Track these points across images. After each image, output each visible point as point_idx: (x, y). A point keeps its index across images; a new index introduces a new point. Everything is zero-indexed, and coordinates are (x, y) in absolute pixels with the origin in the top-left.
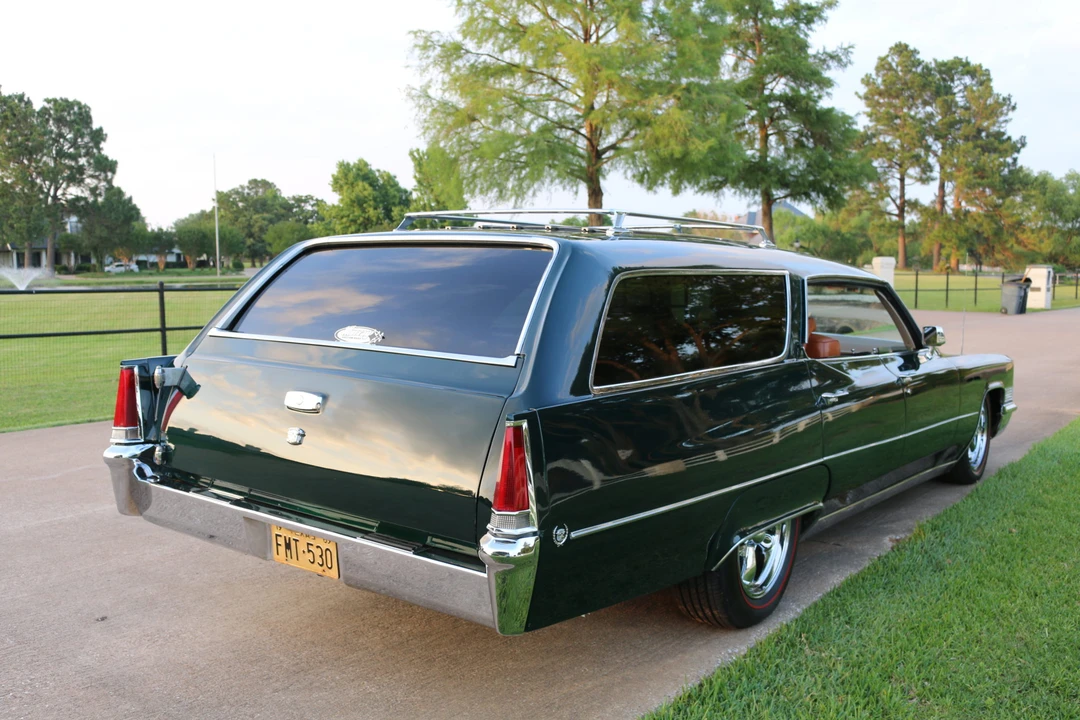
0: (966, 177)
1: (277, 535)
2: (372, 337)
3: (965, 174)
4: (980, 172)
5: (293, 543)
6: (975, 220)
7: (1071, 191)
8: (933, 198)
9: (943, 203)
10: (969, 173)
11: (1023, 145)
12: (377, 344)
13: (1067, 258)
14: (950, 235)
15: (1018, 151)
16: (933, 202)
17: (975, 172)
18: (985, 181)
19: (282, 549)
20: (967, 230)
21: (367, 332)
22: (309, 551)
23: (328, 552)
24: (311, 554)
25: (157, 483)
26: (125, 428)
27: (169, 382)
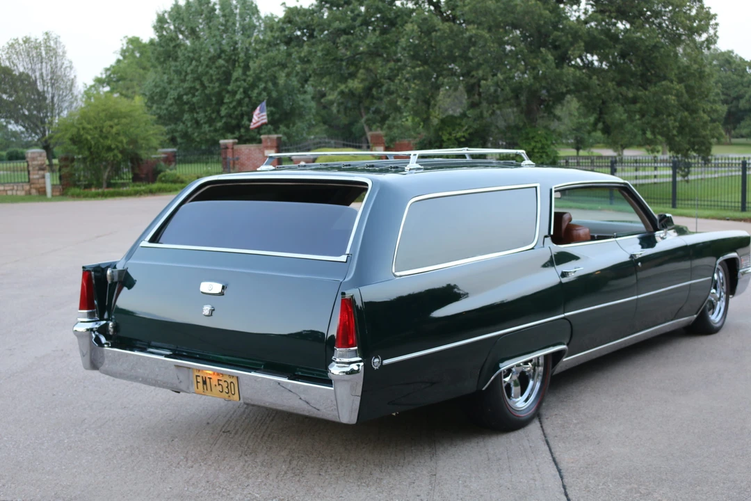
1: (197, 376)
5: (208, 380)
19: (200, 385)
22: (219, 384)
23: (232, 384)
24: (220, 386)
25: (109, 347)
26: (86, 311)
27: (116, 279)
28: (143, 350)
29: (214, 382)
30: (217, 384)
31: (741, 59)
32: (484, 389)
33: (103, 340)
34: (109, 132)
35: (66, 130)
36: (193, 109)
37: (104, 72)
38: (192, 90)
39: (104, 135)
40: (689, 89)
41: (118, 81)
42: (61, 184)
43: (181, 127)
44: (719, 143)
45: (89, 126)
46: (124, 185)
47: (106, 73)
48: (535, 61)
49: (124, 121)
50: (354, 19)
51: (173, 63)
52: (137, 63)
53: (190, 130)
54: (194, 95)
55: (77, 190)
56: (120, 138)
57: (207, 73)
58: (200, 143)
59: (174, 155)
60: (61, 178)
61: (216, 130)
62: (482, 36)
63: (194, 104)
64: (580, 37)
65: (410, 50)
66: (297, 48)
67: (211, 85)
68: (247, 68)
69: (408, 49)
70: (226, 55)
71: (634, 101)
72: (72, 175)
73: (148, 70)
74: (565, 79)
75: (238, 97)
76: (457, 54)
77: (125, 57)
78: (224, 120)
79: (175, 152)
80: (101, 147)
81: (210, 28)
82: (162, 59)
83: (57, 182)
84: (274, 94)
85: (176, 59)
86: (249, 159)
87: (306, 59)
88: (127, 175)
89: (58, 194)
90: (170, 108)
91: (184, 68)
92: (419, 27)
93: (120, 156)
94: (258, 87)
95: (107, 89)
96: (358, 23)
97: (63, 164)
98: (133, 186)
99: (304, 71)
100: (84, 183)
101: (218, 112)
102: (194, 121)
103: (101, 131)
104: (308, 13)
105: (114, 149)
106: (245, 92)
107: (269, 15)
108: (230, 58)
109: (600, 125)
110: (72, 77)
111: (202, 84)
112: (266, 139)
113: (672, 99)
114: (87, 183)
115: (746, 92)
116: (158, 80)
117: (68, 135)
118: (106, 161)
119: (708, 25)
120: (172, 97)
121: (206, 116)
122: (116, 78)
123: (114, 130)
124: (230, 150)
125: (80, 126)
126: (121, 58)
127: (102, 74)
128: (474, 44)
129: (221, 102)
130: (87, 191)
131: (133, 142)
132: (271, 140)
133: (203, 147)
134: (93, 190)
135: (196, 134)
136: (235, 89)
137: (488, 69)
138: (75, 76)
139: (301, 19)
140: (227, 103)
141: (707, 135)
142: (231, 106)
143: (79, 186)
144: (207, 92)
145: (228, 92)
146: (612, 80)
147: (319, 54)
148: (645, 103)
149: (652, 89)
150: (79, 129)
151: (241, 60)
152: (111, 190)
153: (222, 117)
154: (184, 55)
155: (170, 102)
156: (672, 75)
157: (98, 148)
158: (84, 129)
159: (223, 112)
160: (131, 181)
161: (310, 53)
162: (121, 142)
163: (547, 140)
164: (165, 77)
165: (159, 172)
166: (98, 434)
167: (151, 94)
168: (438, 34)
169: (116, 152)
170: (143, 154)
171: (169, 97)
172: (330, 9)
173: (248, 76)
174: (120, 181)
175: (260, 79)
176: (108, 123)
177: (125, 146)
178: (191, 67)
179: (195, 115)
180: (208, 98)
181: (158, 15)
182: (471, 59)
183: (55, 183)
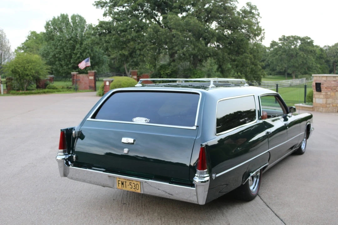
1: (118, 181)
2: (146, 120)
5: (124, 183)
12: (148, 123)
19: (120, 185)
21: (144, 119)
22: (130, 185)
23: (137, 185)
24: (131, 186)
25: (72, 166)
26: (62, 150)
27: (77, 136)
28: (90, 168)
29: (128, 183)
30: (129, 185)
31: (264, 46)
32: (244, 184)
33: (70, 163)
34: (27, 68)
35: (10, 67)
36: (60, 60)
37: (21, 45)
38: (60, 53)
39: (25, 69)
40: (254, 56)
41: (27, 48)
42: (7, 89)
43: (55, 67)
44: (264, 77)
45: (20, 66)
46: (33, 90)
47: (22, 45)
48: (198, 44)
49: (33, 64)
50: (127, 26)
51: (52, 42)
52: (35, 41)
53: (58, 68)
54: (60, 54)
55: (14, 92)
56: (32, 71)
57: (66, 46)
58: (63, 73)
59: (53, 78)
60: (7, 86)
61: (69, 68)
62: (178, 34)
63: (60, 58)
64: (215, 35)
65: (149, 39)
66: (104, 37)
67: (67, 51)
68: (81, 44)
69: (149, 38)
70: (74, 39)
71: (234, 61)
72: (11, 85)
73: (40, 44)
74: (209, 51)
75: (78, 55)
76: (168, 41)
77: (29, 39)
78: (72, 64)
79: (53, 77)
80: (24, 74)
81: (67, 28)
82: (48, 40)
83: (5, 88)
84: (92, 55)
85: (53, 40)
86: (83, 80)
87: (108, 41)
88: (34, 86)
89: (5, 93)
90: (51, 59)
91: (57, 43)
92: (153, 30)
93: (32, 78)
94: (86, 52)
95: (22, 51)
96: (128, 27)
97: (8, 81)
98: (37, 90)
99: (107, 46)
100: (16, 89)
101: (70, 61)
102: (60, 65)
103: (24, 68)
104: (108, 24)
105: (29, 75)
106: (81, 54)
107: (90, 24)
108: (75, 40)
109: (220, 69)
110: (9, 46)
111: (64, 50)
112: (90, 72)
113: (248, 61)
114: (17, 89)
115: (266, 59)
116: (46, 48)
117: (11, 69)
118: (26, 80)
119: (261, 32)
120: (51, 55)
121: (65, 63)
122: (26, 47)
123: (29, 68)
124: (75, 77)
125: (16, 66)
126: (28, 39)
127: (20, 45)
128: (174, 37)
129: (71, 58)
130: (18, 92)
131: (37, 72)
132: (92, 73)
133: (64, 75)
134: (21, 92)
135: (61, 70)
136: (77, 52)
137: (180, 47)
138: (10, 46)
139: (106, 26)
140: (73, 58)
141: (260, 74)
142: (75, 59)
143: (14, 90)
144: (66, 53)
145: (74, 53)
146: (226, 53)
147: (113, 39)
148: (238, 62)
149: (241, 56)
150: (15, 67)
151: (79, 41)
152: (28, 92)
153: (71, 63)
154: (57, 38)
155: (51, 57)
156: (248, 51)
157: (23, 74)
158: (17, 67)
159: (72, 61)
160: (36, 88)
161: (109, 39)
162: (32, 72)
163: (201, 74)
164: (49, 47)
165: (47, 85)
166: (65, 206)
167: (43, 54)
168: (161, 33)
169: (30, 76)
170: (42, 77)
171: (50, 55)
172: (117, 22)
173: (82, 47)
174: (31, 88)
175: (86, 49)
176: (27, 65)
177: (34, 74)
178: (60, 43)
179: (61, 62)
180: (66, 56)
181: (47, 22)
182: (173, 43)
183: (4, 88)
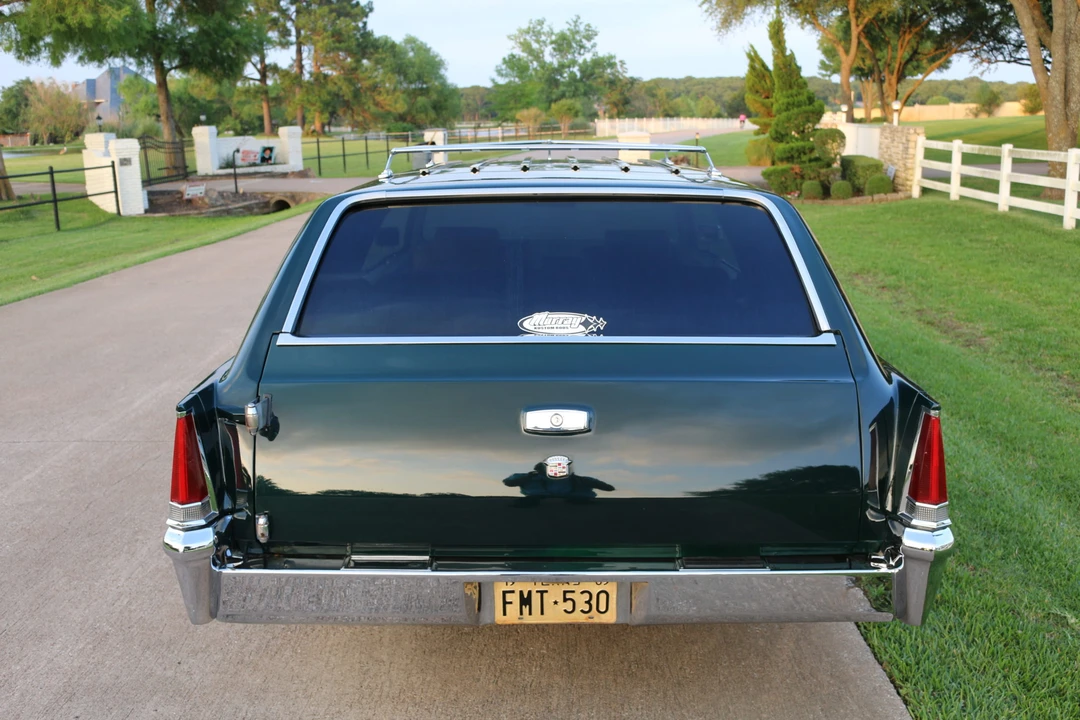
0: (326, 41)
2: (586, 325)
3: (323, 39)
4: (338, 36)
5: (536, 597)
6: (335, 84)
7: (411, 54)
8: (291, 62)
9: (301, 67)
10: (328, 37)
11: (371, 10)
13: (413, 117)
14: (314, 99)
15: (367, 16)
16: (291, 66)
17: (333, 36)
18: (343, 45)
19: (514, 606)
20: (329, 93)
22: (566, 600)
23: (603, 595)
24: (570, 602)
26: (199, 503)
29: (554, 595)
30: (560, 599)
